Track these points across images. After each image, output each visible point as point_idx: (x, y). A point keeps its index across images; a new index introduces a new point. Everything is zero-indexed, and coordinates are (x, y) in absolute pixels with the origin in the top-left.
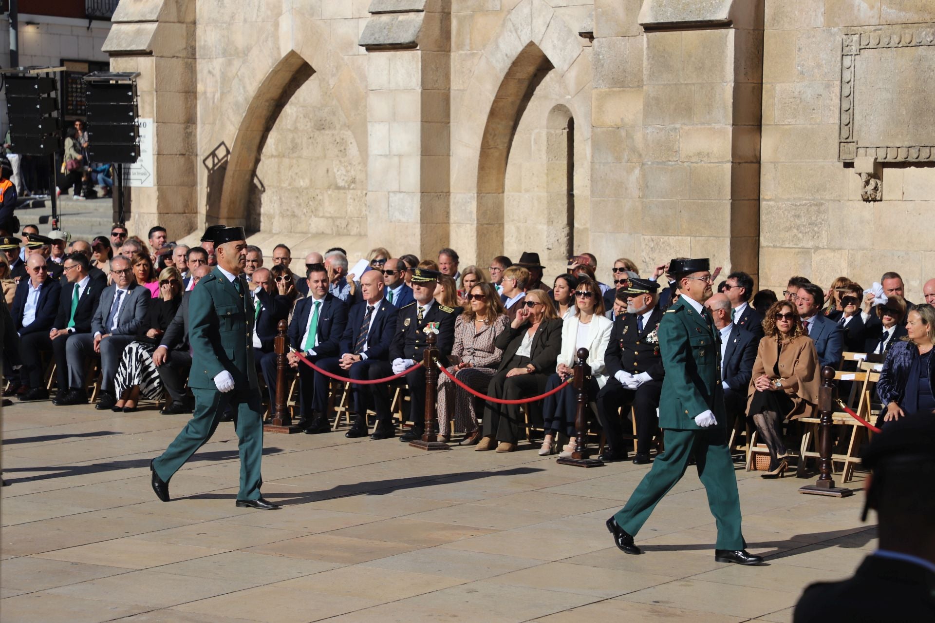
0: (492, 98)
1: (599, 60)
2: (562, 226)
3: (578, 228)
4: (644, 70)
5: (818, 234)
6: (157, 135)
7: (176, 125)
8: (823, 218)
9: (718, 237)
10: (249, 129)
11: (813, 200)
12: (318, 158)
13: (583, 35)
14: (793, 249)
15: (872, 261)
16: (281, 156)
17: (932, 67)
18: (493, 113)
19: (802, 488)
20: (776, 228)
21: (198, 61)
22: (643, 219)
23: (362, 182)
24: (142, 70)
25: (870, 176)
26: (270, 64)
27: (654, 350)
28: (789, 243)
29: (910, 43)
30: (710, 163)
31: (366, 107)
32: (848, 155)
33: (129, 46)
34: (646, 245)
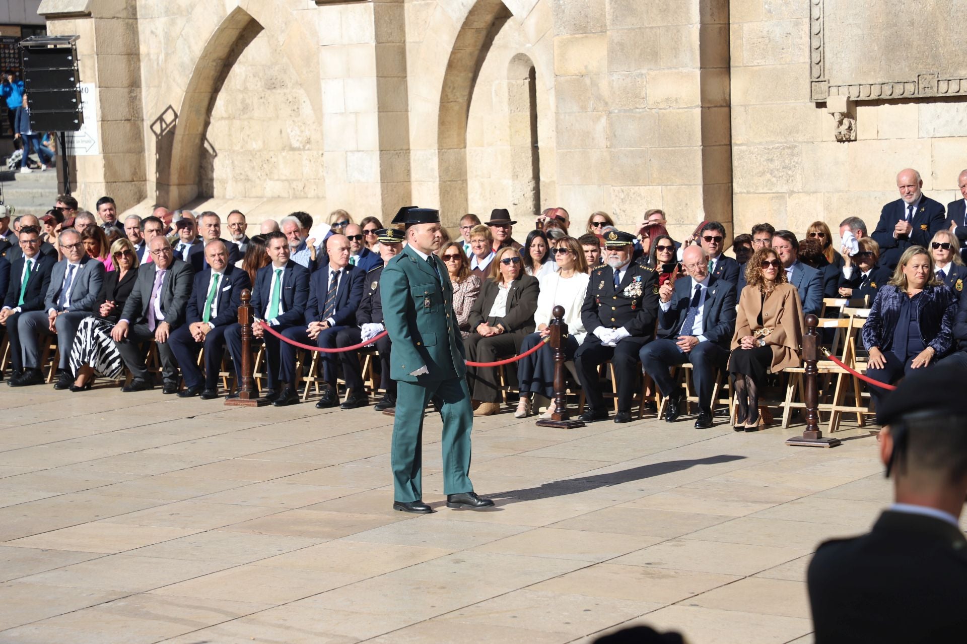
0: (450, 50)
1: (559, 6)
2: (528, 181)
3: (544, 182)
4: (607, 15)
5: (793, 178)
6: (101, 100)
7: (120, 89)
8: (796, 161)
9: (690, 185)
10: (197, 91)
12: (270, 119)
14: (768, 194)
15: (847, 203)
16: (231, 118)
18: (451, 66)
19: (789, 440)
20: (749, 173)
21: (139, 21)
22: (611, 169)
23: (318, 142)
24: (80, 32)
25: (844, 115)
26: (216, 22)
27: (631, 304)
28: (763, 189)
30: (679, 108)
31: (318, 63)
32: (820, 95)
33: (67, 7)
34: (616, 196)
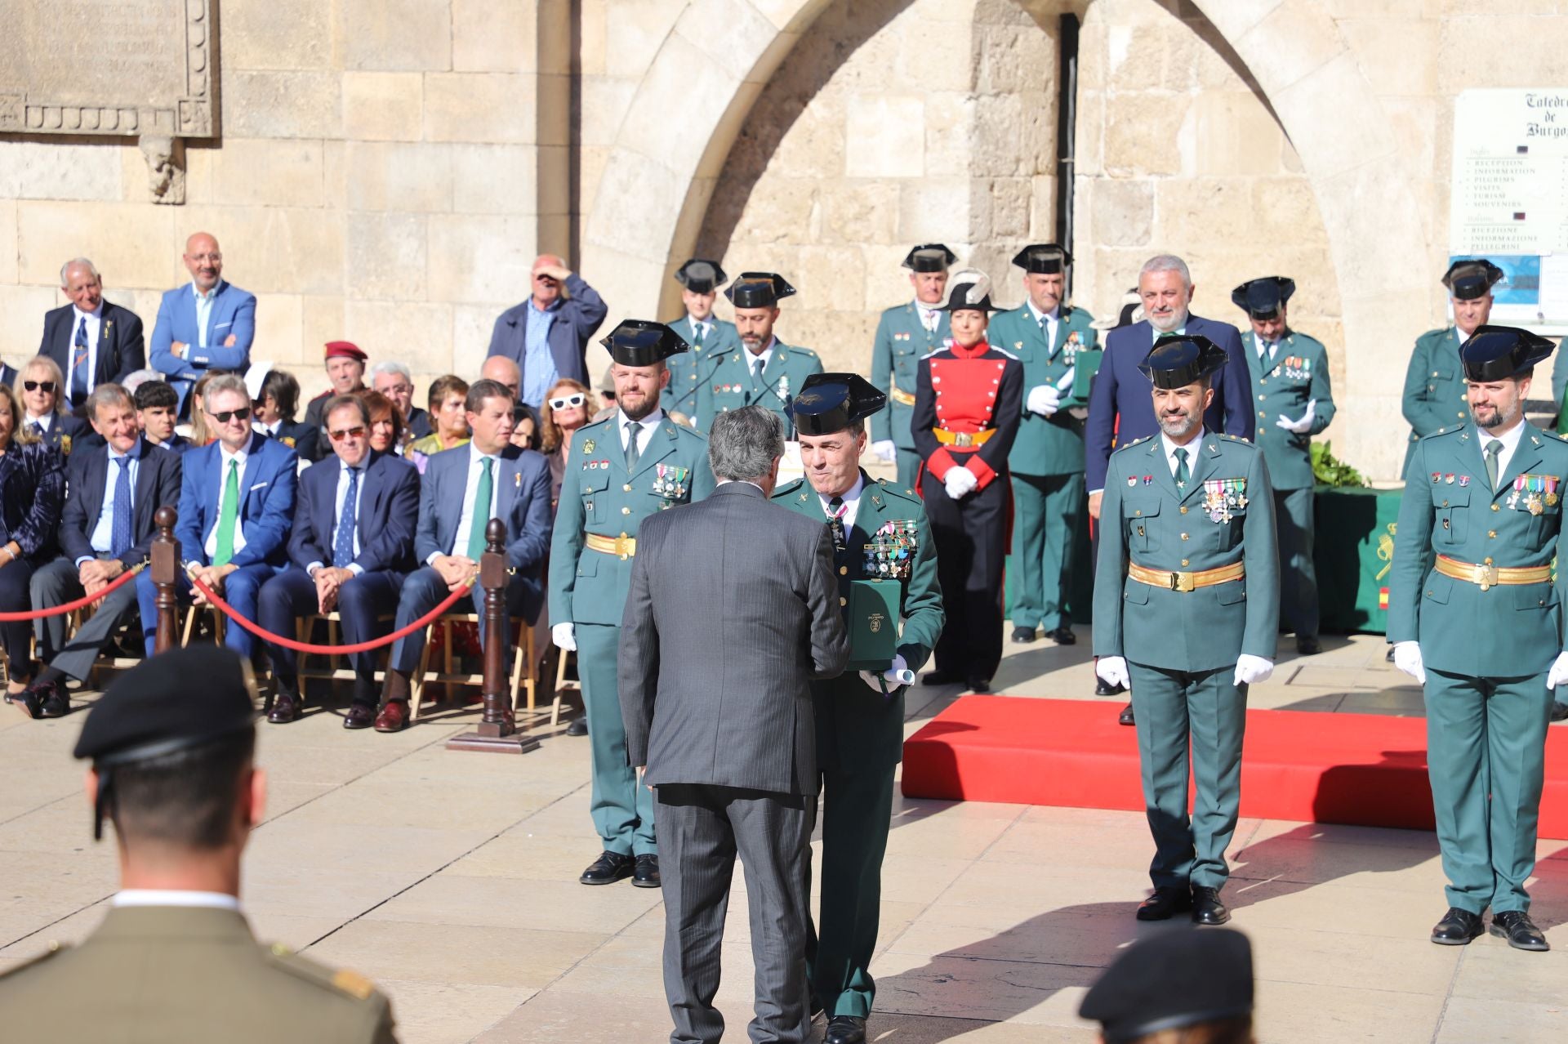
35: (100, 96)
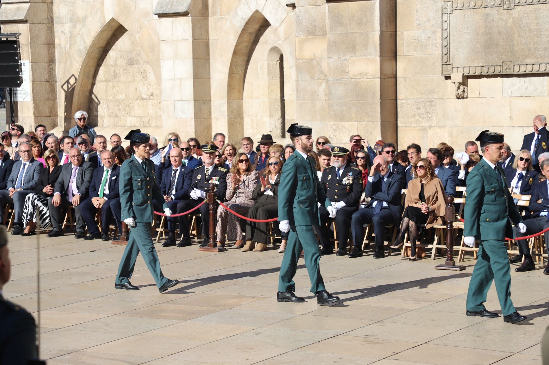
0: (235, 44)
1: (299, 20)
2: (278, 118)
3: (287, 119)
4: (327, 25)
5: (431, 119)
6: (32, 70)
7: (43, 64)
8: (433, 109)
9: (374, 122)
10: (88, 66)
11: (427, 99)
12: (130, 82)
13: (289, 5)
14: (417, 128)
15: (462, 133)
16: (107, 81)
17: (494, 20)
18: (235, 53)
19: (437, 266)
20: (406, 116)
21: (55, 25)
22: (328, 112)
23: (158, 95)
24: (21, 31)
25: (461, 84)
26: (99, 27)
27: (346, 189)
28: (414, 124)
29: (481, 6)
30: (368, 79)
31: (159, 50)
32: (447, 72)
33: (13, 17)
34: (331, 128)
35: (540, 60)
